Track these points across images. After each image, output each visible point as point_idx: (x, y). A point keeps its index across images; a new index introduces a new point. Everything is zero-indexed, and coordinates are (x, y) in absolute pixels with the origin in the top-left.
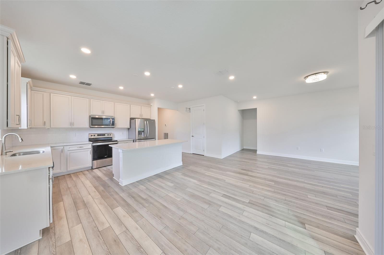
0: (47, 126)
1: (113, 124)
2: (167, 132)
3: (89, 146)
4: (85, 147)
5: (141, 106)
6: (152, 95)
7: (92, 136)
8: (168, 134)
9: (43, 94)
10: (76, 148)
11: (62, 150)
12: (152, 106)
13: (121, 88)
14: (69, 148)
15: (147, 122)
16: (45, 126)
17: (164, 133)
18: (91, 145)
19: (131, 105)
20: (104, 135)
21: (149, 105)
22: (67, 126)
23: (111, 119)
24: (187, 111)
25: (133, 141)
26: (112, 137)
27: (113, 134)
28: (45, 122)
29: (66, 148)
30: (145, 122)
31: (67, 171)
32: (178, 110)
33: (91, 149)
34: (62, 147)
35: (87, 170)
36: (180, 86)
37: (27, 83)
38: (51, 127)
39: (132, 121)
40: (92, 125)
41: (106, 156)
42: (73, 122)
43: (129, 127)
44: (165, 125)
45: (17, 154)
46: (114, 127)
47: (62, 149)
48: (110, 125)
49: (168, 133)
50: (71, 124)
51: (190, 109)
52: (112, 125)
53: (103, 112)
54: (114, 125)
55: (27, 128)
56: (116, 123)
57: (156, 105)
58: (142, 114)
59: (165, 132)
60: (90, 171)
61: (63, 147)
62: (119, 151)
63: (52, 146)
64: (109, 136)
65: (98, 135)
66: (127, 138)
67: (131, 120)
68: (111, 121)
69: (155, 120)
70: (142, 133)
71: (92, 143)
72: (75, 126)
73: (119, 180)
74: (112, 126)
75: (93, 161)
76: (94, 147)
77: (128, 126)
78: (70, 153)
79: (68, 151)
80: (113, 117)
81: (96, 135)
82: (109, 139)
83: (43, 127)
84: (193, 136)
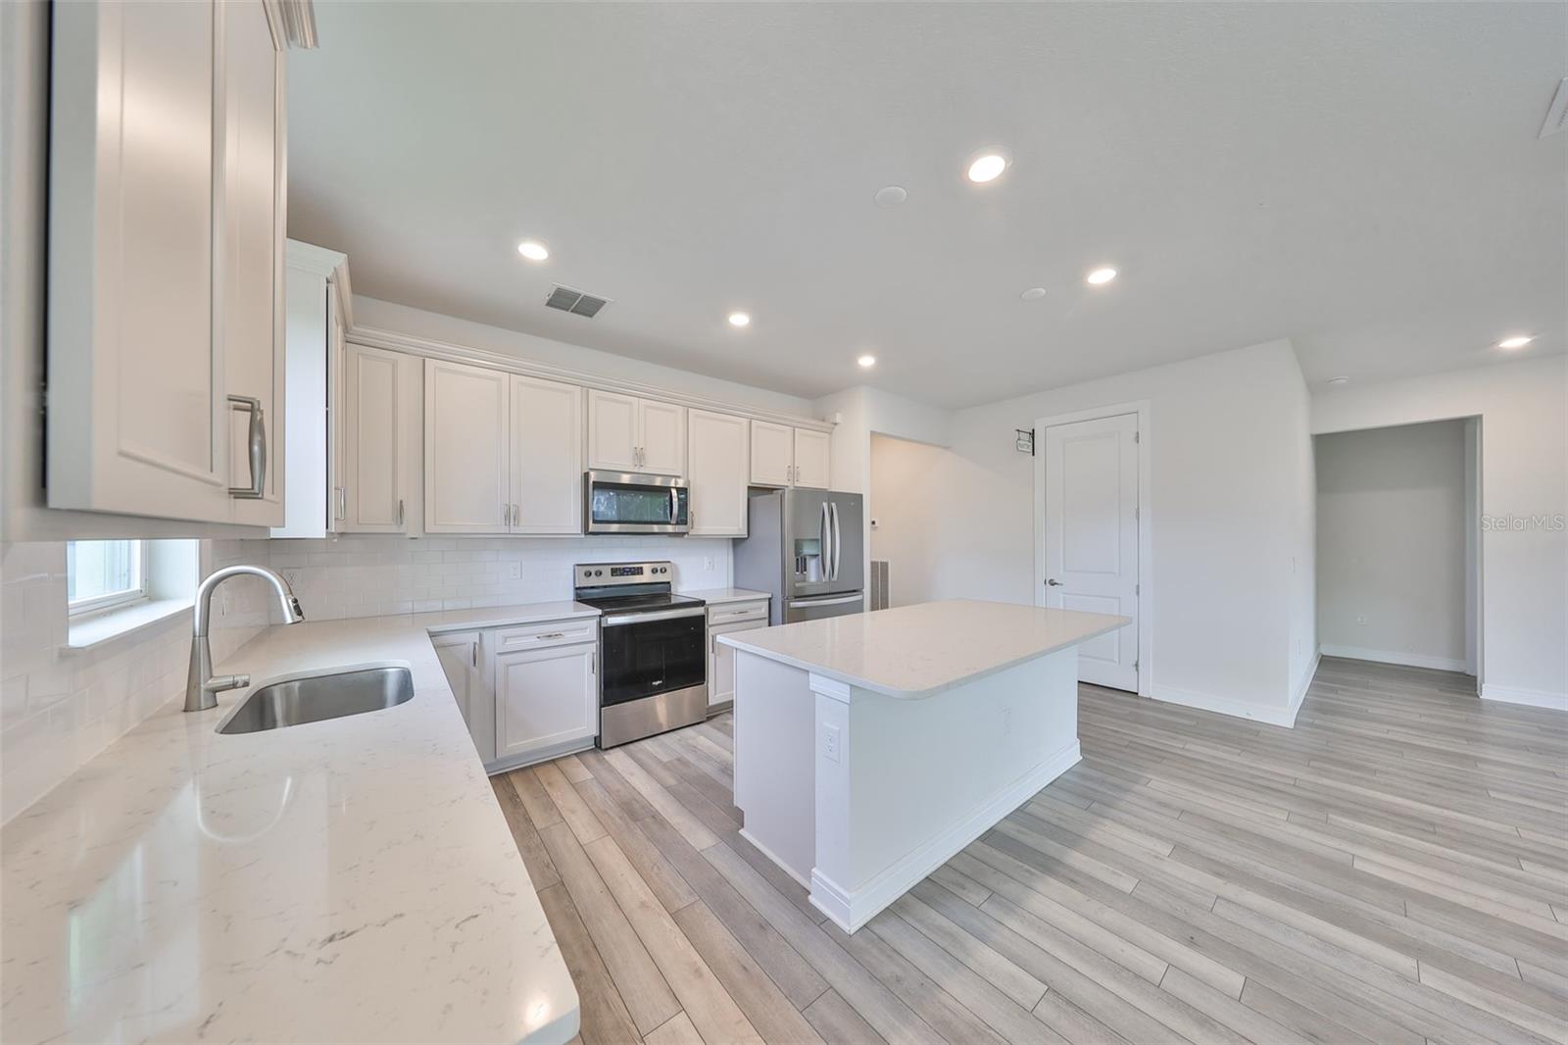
0: (411, 527)
1: (683, 516)
2: (880, 560)
3: (586, 628)
4: (569, 637)
5: (794, 427)
6: (867, 362)
7: (589, 574)
8: (889, 565)
9: (394, 365)
10: (533, 642)
11: (475, 648)
12: (837, 428)
14: (506, 639)
15: (833, 504)
16: (401, 523)
17: (872, 564)
18: (593, 624)
19: (753, 421)
20: (639, 571)
21: (824, 420)
22: (495, 525)
23: (674, 492)
24: (1022, 446)
25: (770, 603)
26: (669, 583)
27: (675, 565)
28: (401, 502)
29: (493, 642)
30: (825, 506)
31: (493, 760)
32: (948, 449)
33: (595, 644)
34: (474, 637)
35: (576, 754)
36: (1102, 276)
37: (328, 282)
38: (427, 531)
39: (760, 500)
40: (595, 522)
41: (658, 682)
42: (514, 505)
43: (744, 533)
44: (874, 522)
46: (685, 534)
47: (475, 644)
48: (669, 523)
49: (885, 565)
50: (507, 517)
51: (1032, 434)
52: (677, 523)
53: (639, 456)
54: (686, 524)
55: (324, 536)
56: (691, 510)
57: (860, 418)
58: (797, 465)
59: (874, 560)
60: (591, 758)
61: (480, 635)
62: (811, 688)
63: (435, 628)
64: (660, 578)
65: (614, 572)
66: (731, 584)
67: (753, 499)
68: (675, 500)
69: (861, 494)
70: (812, 563)
71: (599, 612)
72: (524, 528)
73: (809, 877)
74: (680, 528)
75: (601, 706)
76: (608, 635)
77: (741, 526)
78: (508, 665)
79: (499, 654)
80: (681, 484)
81: (607, 570)
82: (658, 590)
83: (394, 529)
84: (1052, 583)
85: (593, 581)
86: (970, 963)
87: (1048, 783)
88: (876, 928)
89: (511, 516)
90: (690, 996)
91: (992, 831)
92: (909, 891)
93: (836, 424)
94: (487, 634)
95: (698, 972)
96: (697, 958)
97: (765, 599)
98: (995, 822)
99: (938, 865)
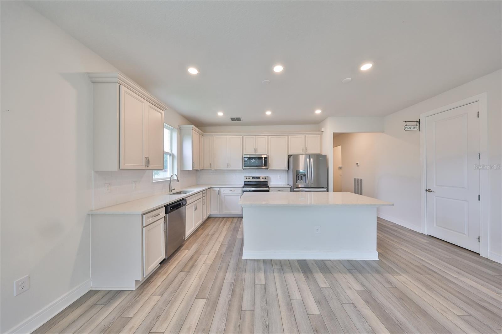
0: (212, 168)
1: (266, 164)
2: (360, 178)
4: (236, 191)
5: (306, 135)
6: (318, 112)
7: (247, 178)
8: (363, 179)
10: (229, 191)
12: (324, 133)
13: (269, 113)
14: (224, 190)
15: (312, 159)
17: (355, 179)
18: (241, 189)
19: (289, 136)
20: (259, 178)
21: (318, 131)
22: (225, 167)
23: (263, 158)
25: (289, 189)
26: (267, 182)
27: (269, 177)
30: (308, 160)
31: (222, 214)
32: (383, 132)
35: (238, 218)
37: (192, 129)
38: (214, 169)
40: (244, 166)
42: (229, 163)
43: (287, 168)
44: (357, 164)
45: (182, 193)
46: (268, 169)
47: (219, 191)
48: (262, 166)
49: (361, 180)
52: (265, 166)
53: (255, 150)
54: (267, 166)
55: (191, 170)
56: (269, 163)
57: (329, 130)
58: (306, 147)
59: (357, 178)
61: (220, 189)
63: (212, 187)
64: (265, 180)
65: (253, 178)
66: (287, 183)
67: (289, 158)
68: (264, 160)
69: (326, 155)
70: (304, 178)
72: (231, 168)
77: (286, 166)
78: (224, 196)
79: (223, 193)
80: (265, 156)
81: (251, 178)
82: (265, 183)
83: (210, 168)
84: (429, 191)
85: (248, 180)
86: (256, 274)
87: (347, 259)
88: (248, 261)
89: (229, 165)
90: (211, 254)
91: (304, 261)
92: (263, 260)
93: (323, 131)
94: (221, 189)
95: (215, 252)
96: (217, 251)
97: (289, 188)
98: (308, 259)
99: (277, 259)
